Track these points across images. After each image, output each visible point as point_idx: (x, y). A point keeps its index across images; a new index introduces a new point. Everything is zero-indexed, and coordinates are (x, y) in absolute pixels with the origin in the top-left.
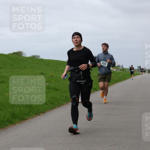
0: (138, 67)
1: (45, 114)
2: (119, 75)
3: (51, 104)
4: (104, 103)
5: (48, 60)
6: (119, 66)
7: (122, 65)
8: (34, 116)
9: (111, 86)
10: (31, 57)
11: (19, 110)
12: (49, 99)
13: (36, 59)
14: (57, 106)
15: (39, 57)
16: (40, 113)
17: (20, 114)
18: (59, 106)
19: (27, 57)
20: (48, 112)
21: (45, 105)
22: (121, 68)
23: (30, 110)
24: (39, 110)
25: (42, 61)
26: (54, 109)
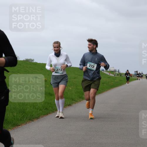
0: (135, 72)
1: (39, 119)
2: (116, 80)
3: (45, 109)
4: (89, 118)
5: (43, 63)
6: (115, 71)
7: (119, 70)
8: (27, 122)
9: (107, 91)
10: (24, 60)
11: (12, 116)
12: (43, 104)
13: (30, 63)
14: (51, 111)
15: (33, 60)
16: (34, 119)
17: (13, 119)
18: (53, 112)
19: (21, 61)
20: (42, 117)
21: (39, 110)
22: (117, 73)
23: (23, 116)
24: (32, 116)
25: (35, 65)
26: (48, 114)
